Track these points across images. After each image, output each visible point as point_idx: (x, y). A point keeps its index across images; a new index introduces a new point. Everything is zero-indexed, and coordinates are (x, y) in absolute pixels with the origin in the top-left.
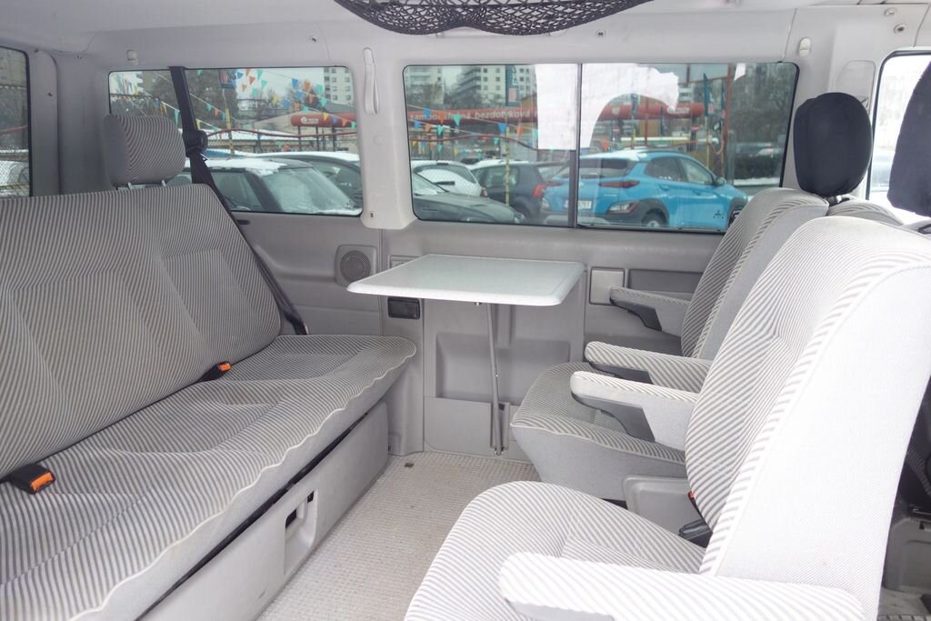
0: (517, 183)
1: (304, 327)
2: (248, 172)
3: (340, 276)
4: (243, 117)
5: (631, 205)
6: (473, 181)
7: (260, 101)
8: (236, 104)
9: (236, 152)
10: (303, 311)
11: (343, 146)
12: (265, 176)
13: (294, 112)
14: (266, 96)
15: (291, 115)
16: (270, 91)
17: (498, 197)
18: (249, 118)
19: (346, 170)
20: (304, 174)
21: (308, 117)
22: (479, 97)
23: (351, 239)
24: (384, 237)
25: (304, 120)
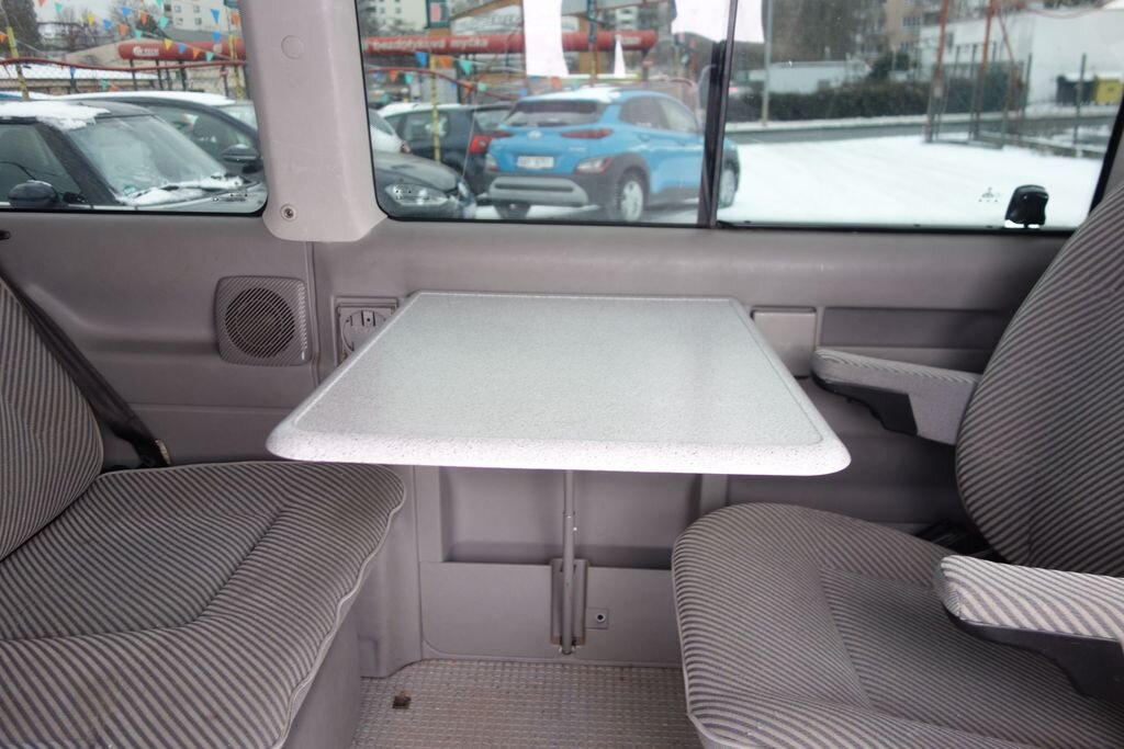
0: (447, 135)
1: (157, 449)
2: (42, 123)
3: (227, 341)
4: (48, 48)
5: (605, 161)
6: (390, 133)
7: (72, 25)
8: (36, 28)
9: (32, 95)
10: (152, 415)
11: (196, 86)
12: (72, 130)
13: (123, 39)
14: (78, 18)
15: (118, 44)
16: (86, 11)
17: (425, 153)
18: (58, 49)
19: (208, 119)
20: (140, 125)
21: (143, 46)
22: (374, 22)
23: (245, 265)
24: (318, 257)
25: (137, 51)
